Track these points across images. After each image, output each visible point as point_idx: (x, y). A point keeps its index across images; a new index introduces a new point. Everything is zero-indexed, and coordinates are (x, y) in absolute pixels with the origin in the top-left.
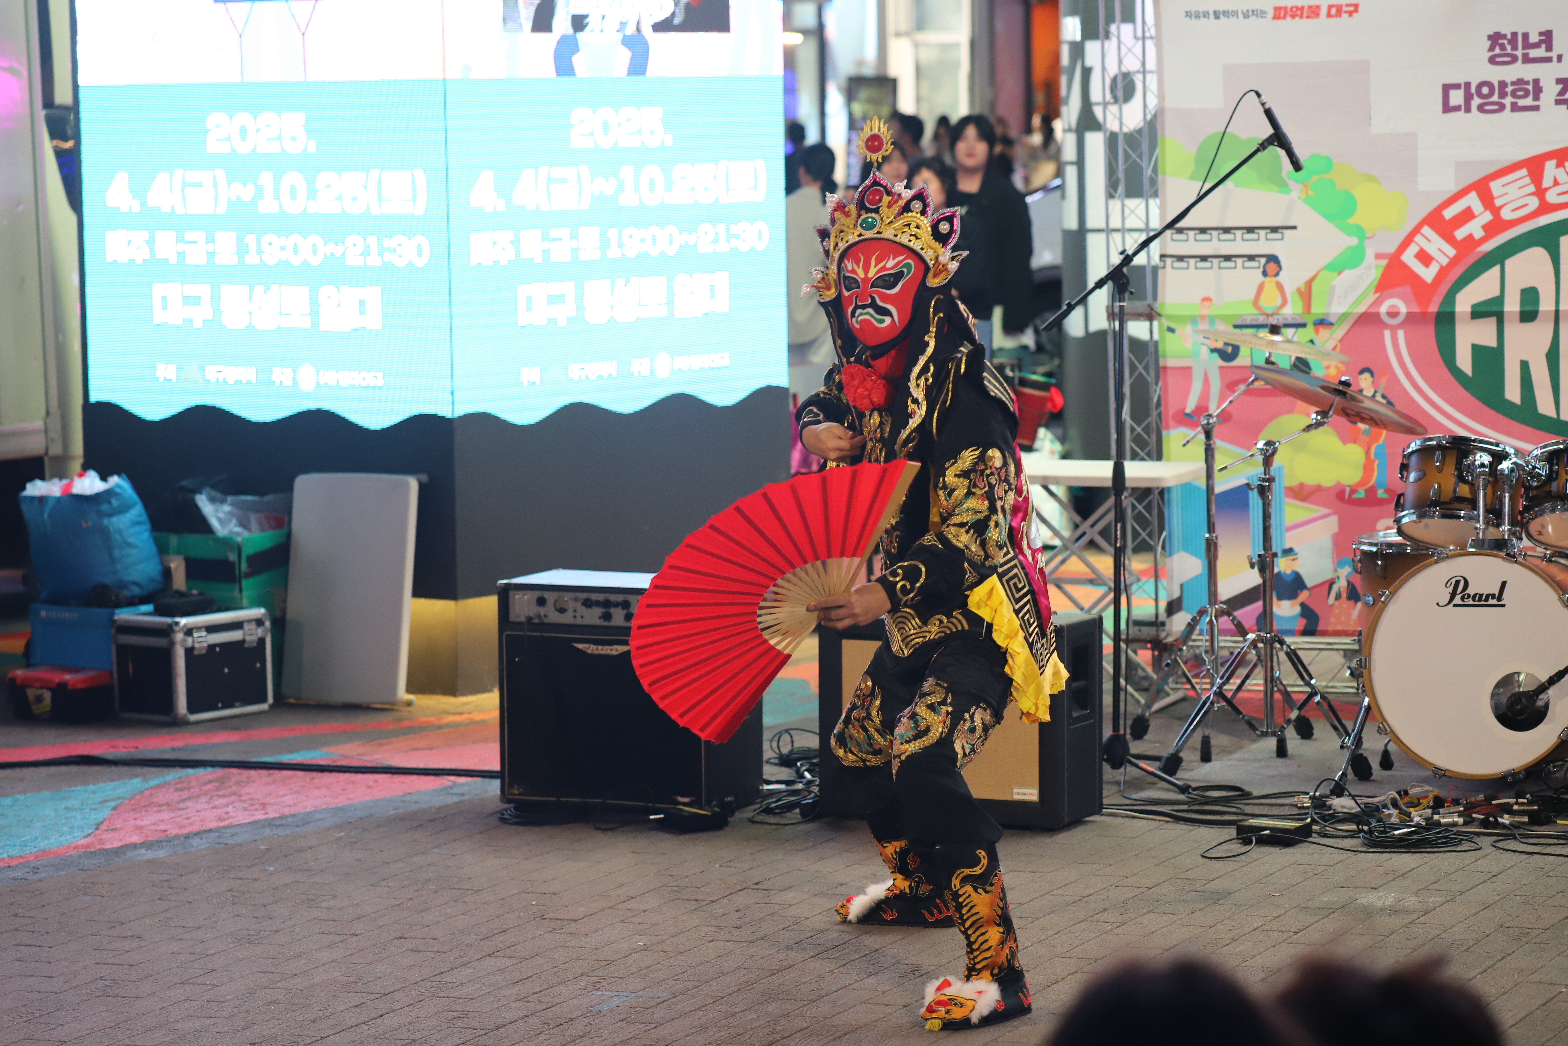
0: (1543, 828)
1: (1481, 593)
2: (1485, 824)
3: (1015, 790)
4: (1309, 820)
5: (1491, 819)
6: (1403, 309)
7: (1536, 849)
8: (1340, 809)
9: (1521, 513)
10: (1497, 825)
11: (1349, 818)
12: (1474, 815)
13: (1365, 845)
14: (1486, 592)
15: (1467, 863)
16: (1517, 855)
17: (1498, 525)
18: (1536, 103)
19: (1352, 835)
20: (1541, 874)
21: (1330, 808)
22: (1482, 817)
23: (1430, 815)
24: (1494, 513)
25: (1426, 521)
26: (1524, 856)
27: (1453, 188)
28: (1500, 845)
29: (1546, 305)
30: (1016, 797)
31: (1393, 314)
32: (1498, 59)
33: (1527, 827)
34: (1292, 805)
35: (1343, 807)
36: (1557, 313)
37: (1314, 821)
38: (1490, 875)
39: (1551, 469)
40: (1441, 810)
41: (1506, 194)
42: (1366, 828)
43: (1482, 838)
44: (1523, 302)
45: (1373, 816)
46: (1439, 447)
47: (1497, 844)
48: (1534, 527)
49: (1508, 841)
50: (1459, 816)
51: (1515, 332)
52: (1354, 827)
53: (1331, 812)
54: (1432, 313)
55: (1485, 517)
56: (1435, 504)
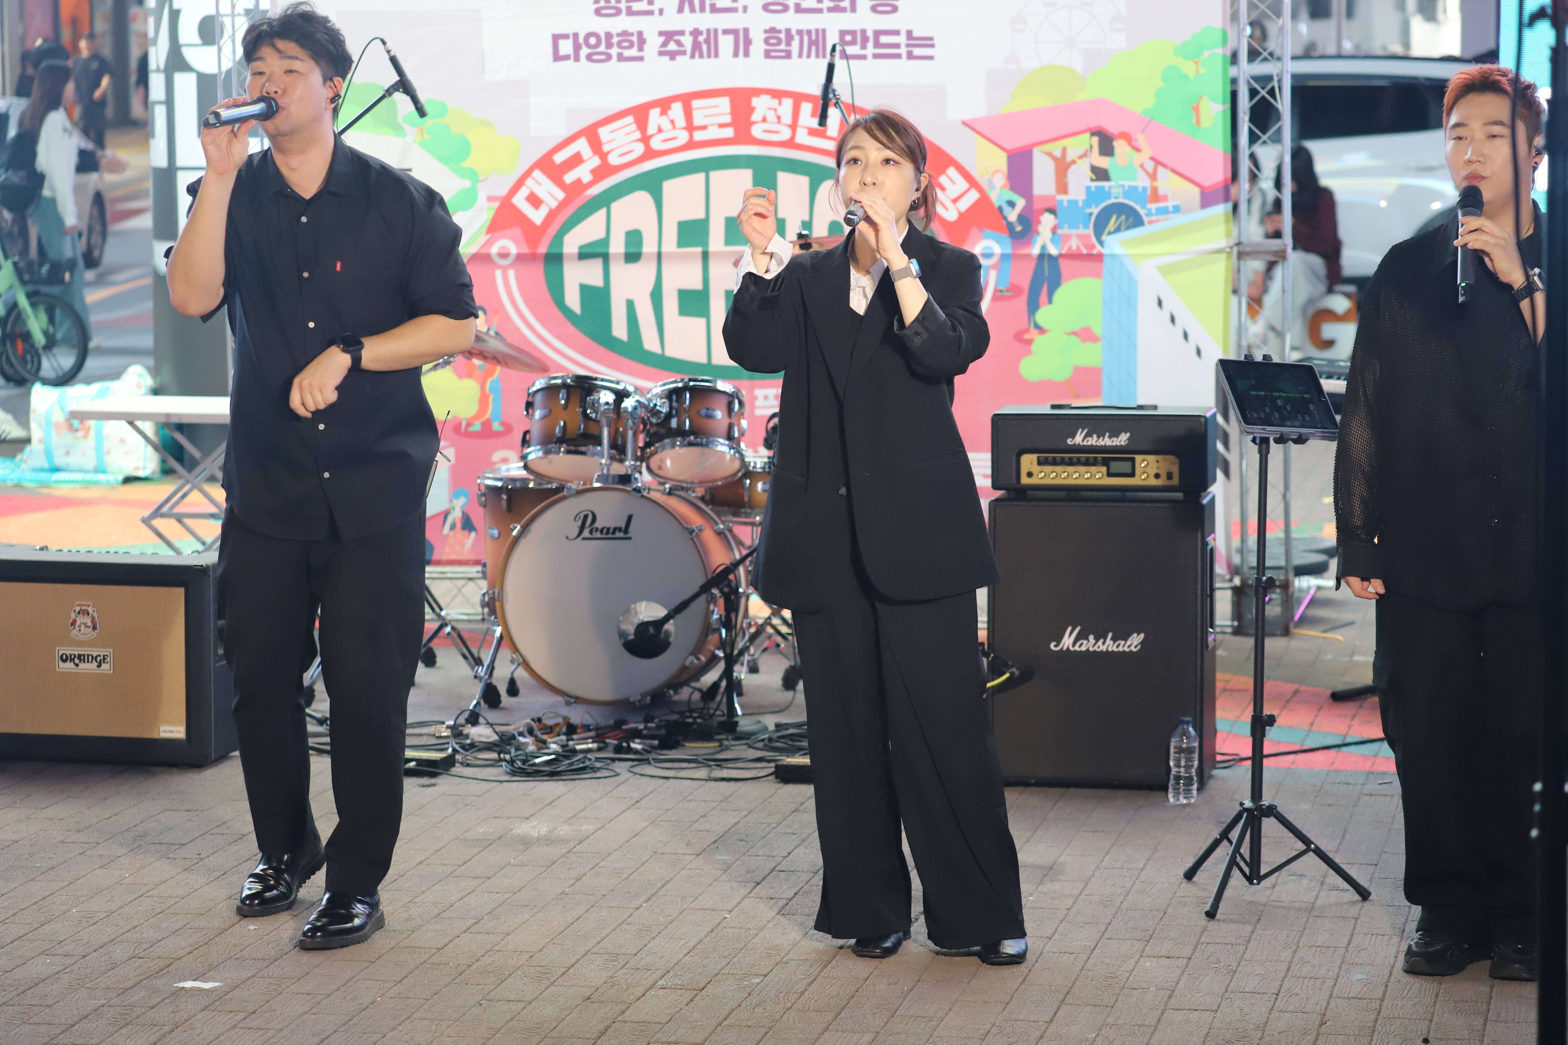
0: (673, 751)
1: (608, 525)
2: (618, 749)
3: (162, 728)
4: (450, 750)
5: (625, 744)
6: (513, 250)
7: (671, 773)
8: (477, 739)
9: (643, 449)
10: (629, 750)
11: (489, 747)
12: (608, 741)
13: (509, 773)
14: (612, 525)
15: (609, 789)
16: (654, 781)
17: (622, 461)
18: (640, 54)
19: (495, 763)
20: (681, 798)
21: (467, 736)
22: (616, 742)
23: (565, 743)
24: (618, 449)
25: (552, 457)
26: (662, 781)
27: (564, 133)
28: (636, 770)
29: (649, 247)
30: (163, 735)
31: (504, 255)
32: (604, 12)
33: (659, 752)
34: (429, 735)
35: (480, 736)
36: (659, 255)
37: (454, 750)
38: (634, 801)
39: (671, 407)
40: (575, 737)
41: (614, 140)
42: (508, 757)
43: (617, 763)
44: (628, 244)
45: (510, 744)
46: (564, 385)
47: (632, 770)
48: (654, 462)
49: (643, 766)
50: (593, 742)
51: (620, 271)
52: (494, 756)
53: (468, 741)
54: (541, 254)
55: (609, 453)
56: (561, 440)
